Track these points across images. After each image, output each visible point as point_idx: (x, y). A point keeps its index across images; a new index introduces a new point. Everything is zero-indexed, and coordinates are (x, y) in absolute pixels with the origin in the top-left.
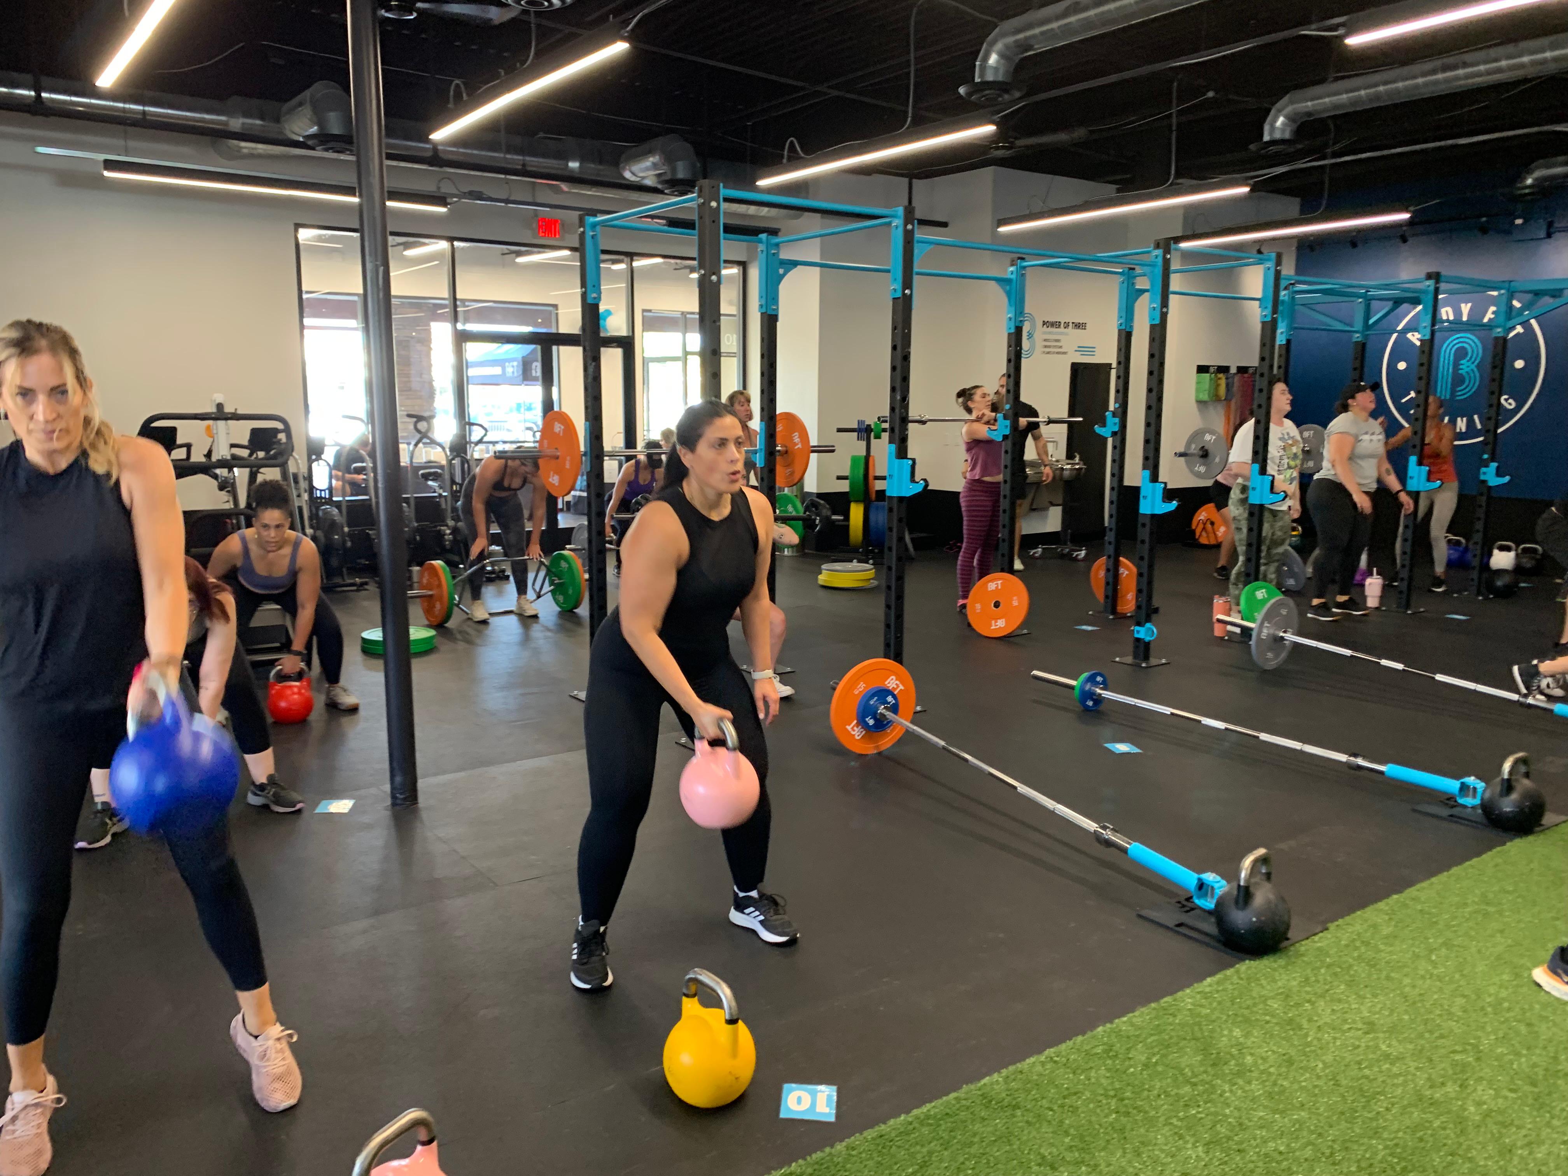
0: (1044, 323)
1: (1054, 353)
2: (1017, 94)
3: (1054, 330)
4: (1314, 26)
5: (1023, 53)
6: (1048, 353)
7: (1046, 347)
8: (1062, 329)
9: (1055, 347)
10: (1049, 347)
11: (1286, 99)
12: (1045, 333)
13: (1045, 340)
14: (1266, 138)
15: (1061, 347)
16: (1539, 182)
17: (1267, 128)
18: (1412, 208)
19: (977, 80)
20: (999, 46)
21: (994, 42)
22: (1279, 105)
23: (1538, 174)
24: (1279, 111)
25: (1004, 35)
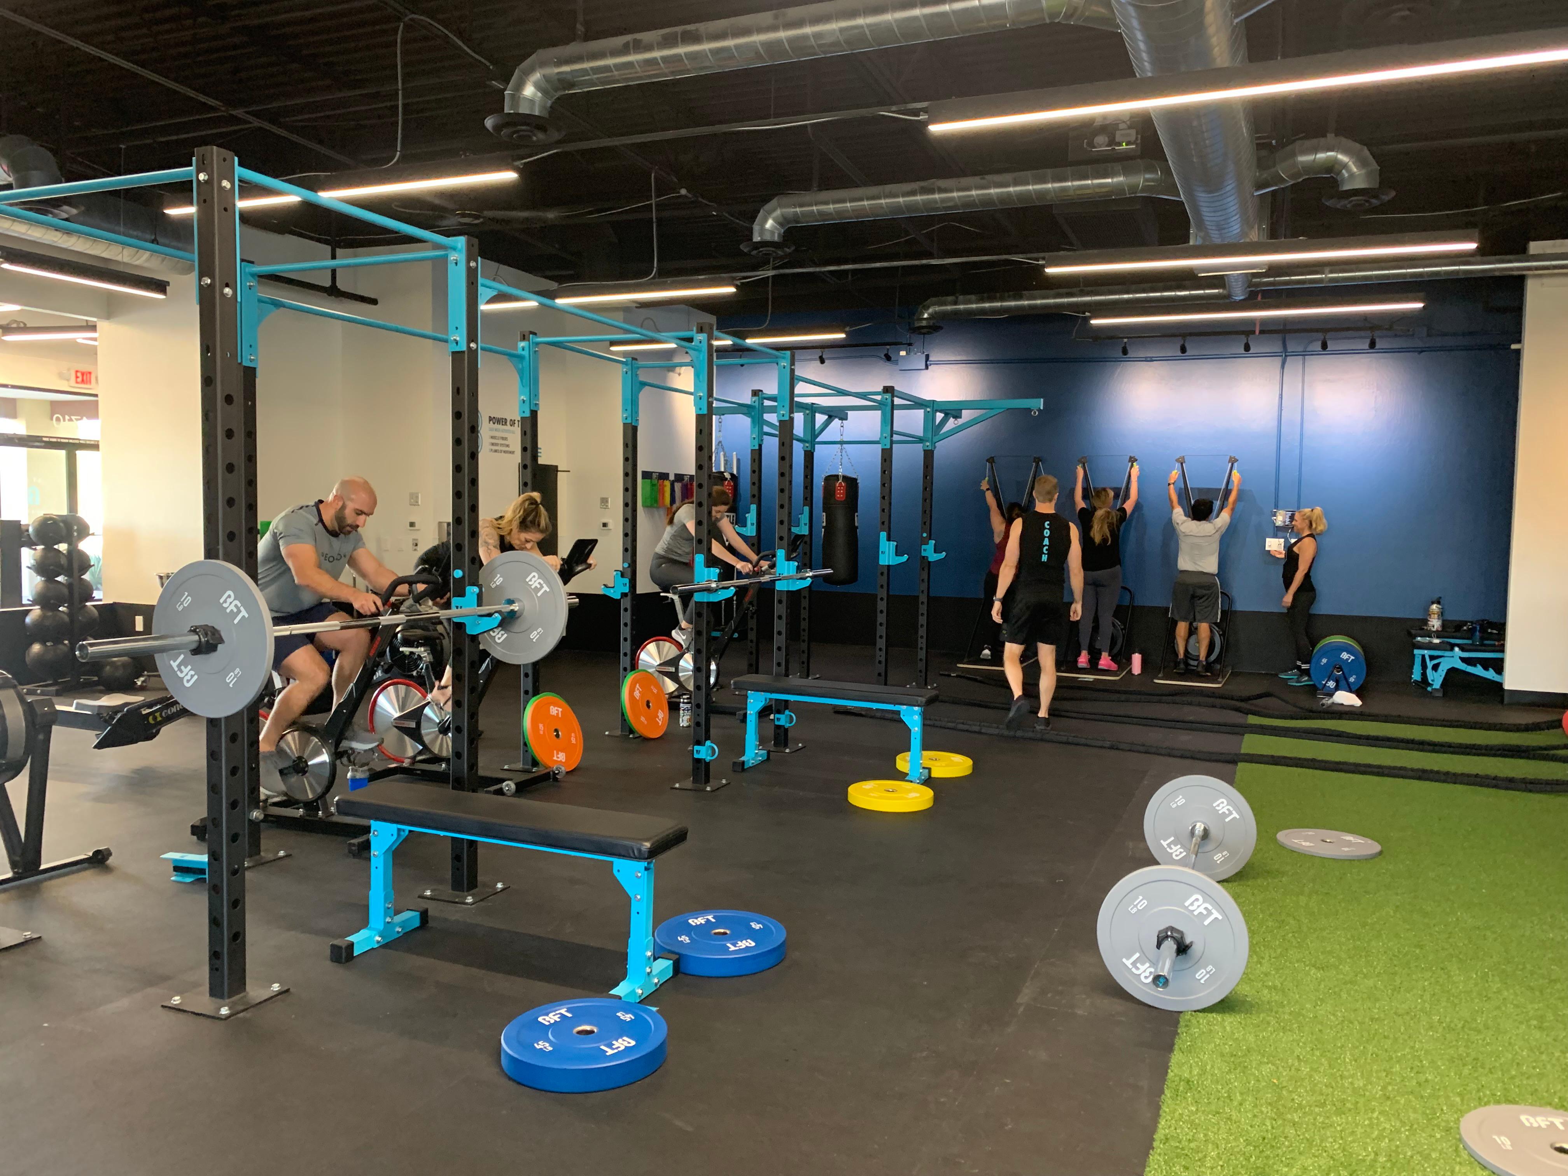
0: (491, 419)
1: (501, 451)
2: (556, 136)
3: (500, 427)
4: (894, 108)
5: (564, 89)
6: (496, 451)
7: (493, 444)
8: (508, 427)
9: (502, 445)
10: (497, 444)
11: (774, 202)
12: (491, 430)
13: (492, 437)
14: (757, 238)
15: (508, 446)
16: (932, 317)
17: (756, 228)
18: (847, 329)
19: (507, 110)
20: (537, 76)
21: (531, 70)
22: (768, 206)
23: (931, 310)
24: (769, 213)
25: (543, 64)
